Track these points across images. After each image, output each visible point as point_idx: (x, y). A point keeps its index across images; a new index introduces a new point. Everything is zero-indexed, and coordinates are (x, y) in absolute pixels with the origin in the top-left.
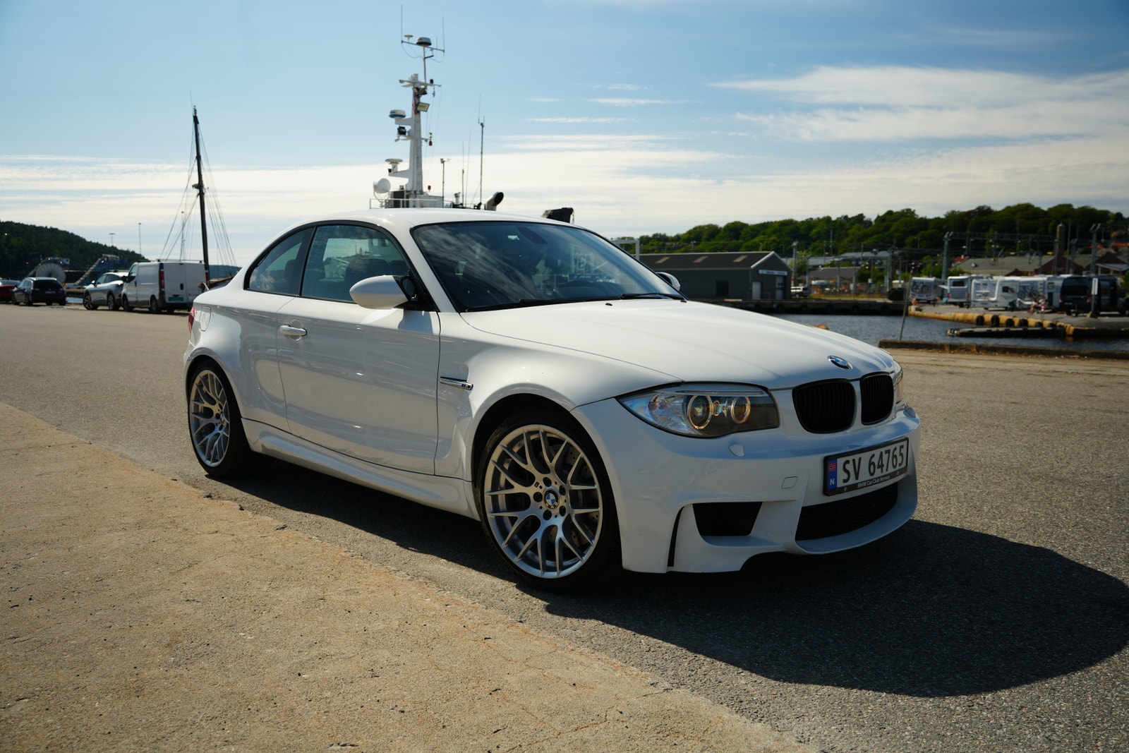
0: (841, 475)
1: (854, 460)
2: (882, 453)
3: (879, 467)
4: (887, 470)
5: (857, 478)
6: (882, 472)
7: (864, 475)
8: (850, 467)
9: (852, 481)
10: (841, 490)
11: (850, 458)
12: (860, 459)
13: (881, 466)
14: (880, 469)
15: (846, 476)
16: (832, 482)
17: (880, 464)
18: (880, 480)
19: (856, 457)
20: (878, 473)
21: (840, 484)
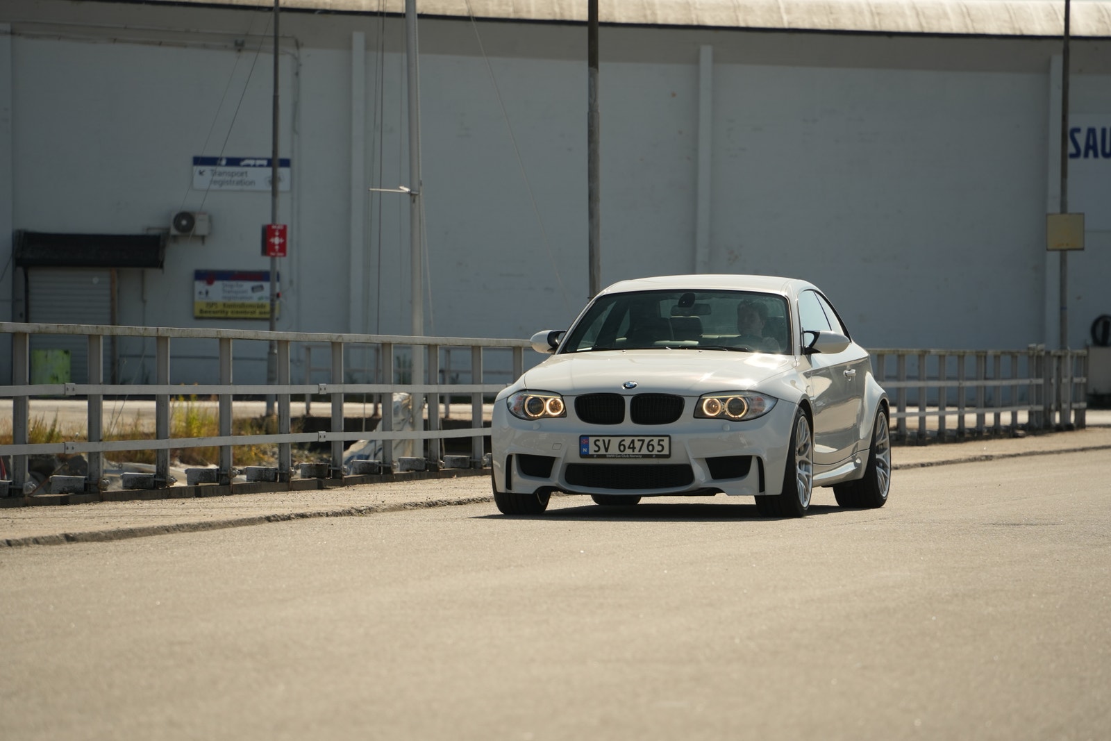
0: (592, 449)
1: (604, 441)
2: (633, 442)
3: (629, 448)
4: (640, 451)
5: (607, 450)
6: (633, 451)
7: (614, 450)
8: (600, 444)
9: (602, 452)
10: (592, 456)
11: (601, 439)
12: (609, 441)
13: (634, 448)
14: (631, 450)
15: (597, 449)
16: (585, 450)
17: (631, 446)
18: (629, 457)
19: (606, 439)
20: (628, 452)
21: (591, 452)
